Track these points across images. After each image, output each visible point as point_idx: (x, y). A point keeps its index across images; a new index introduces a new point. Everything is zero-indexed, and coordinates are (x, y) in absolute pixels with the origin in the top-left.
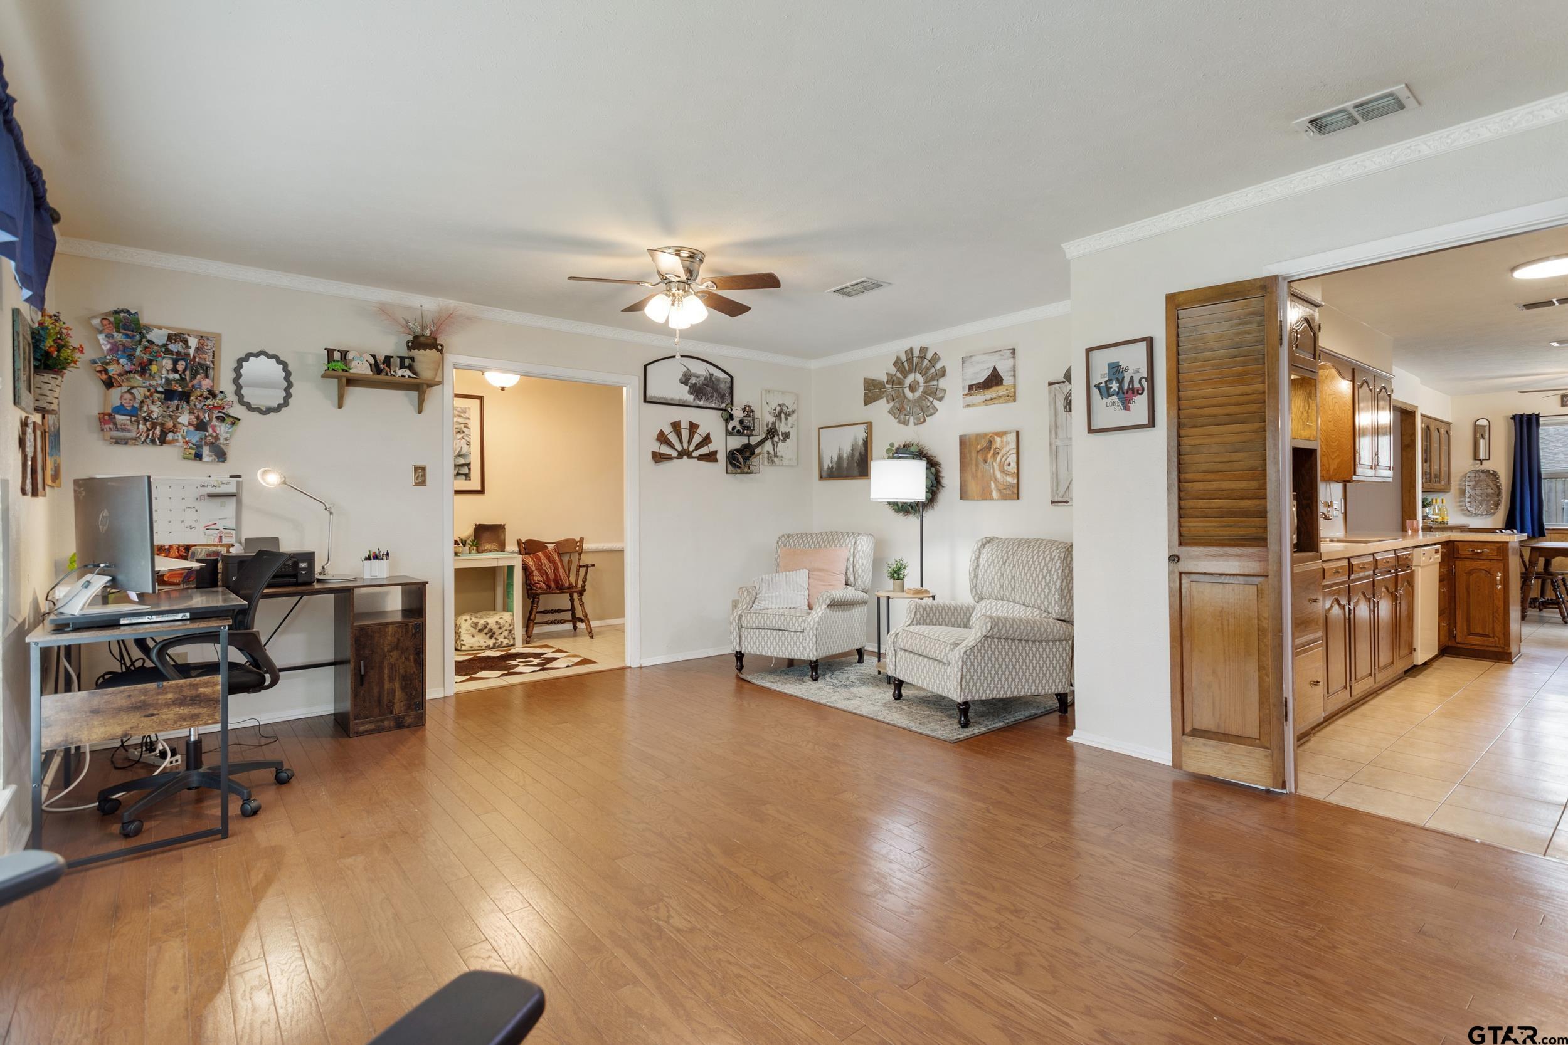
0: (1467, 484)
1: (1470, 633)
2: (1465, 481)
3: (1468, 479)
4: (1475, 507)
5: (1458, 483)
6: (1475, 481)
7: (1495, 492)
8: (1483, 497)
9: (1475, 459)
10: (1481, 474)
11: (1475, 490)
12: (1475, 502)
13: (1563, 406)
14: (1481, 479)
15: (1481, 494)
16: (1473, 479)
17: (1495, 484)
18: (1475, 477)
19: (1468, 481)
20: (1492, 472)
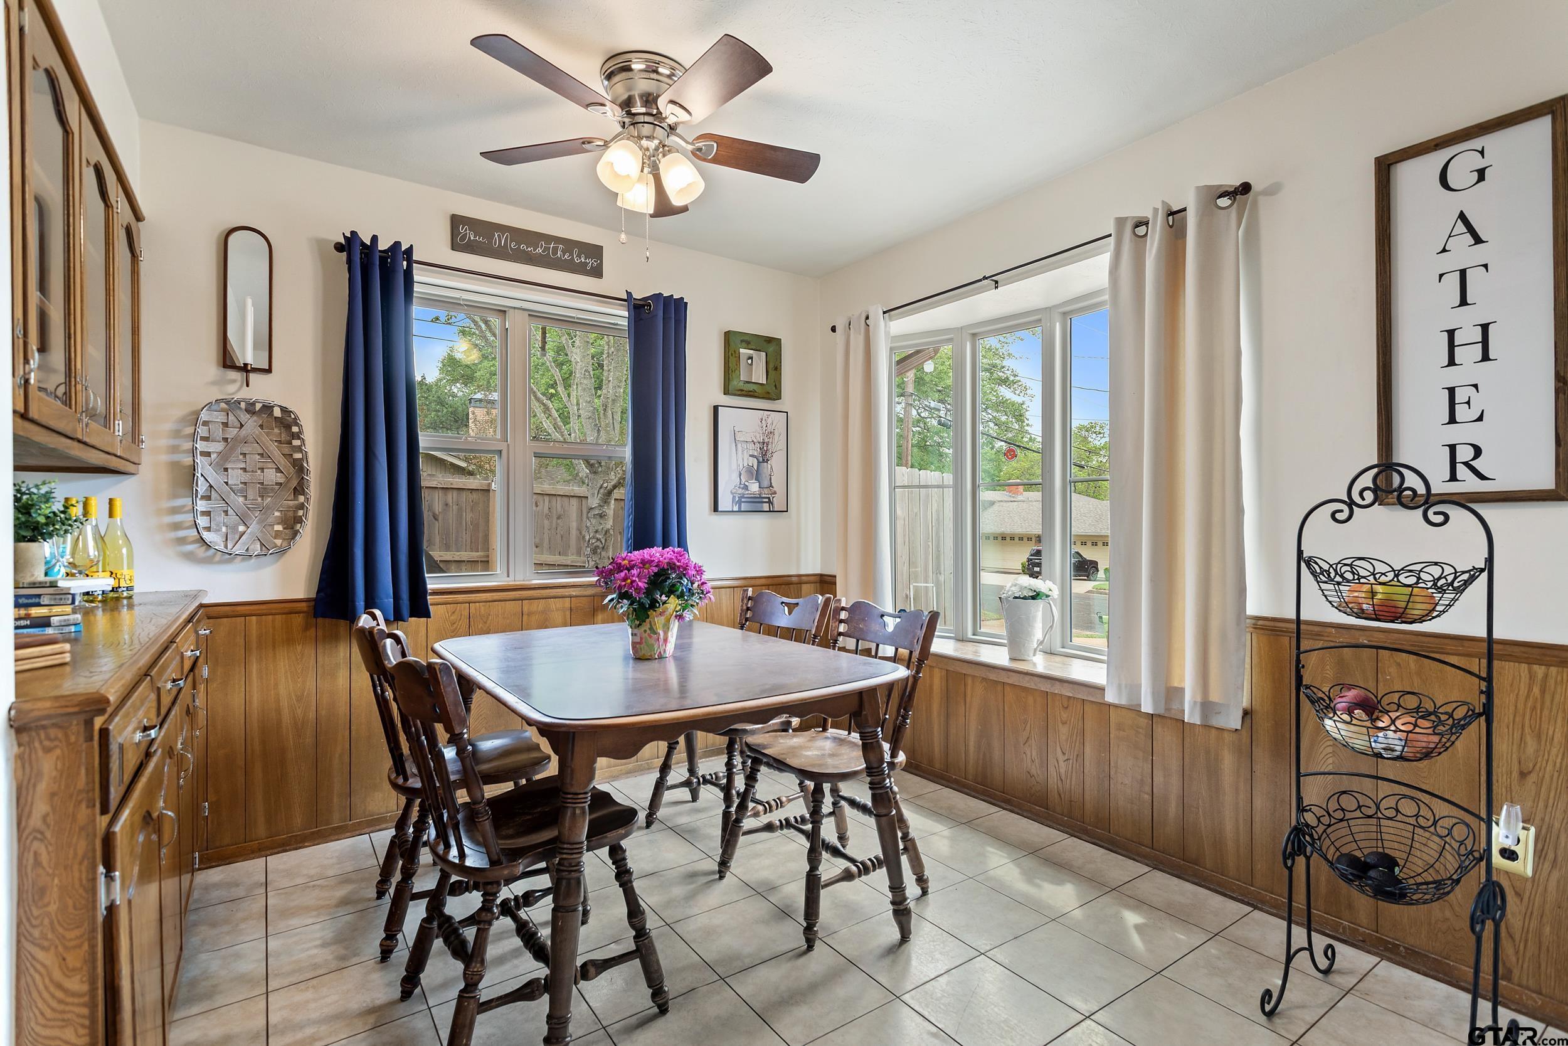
0: (200, 446)
2: (190, 437)
3: (202, 431)
4: (224, 529)
5: (164, 442)
6: (225, 440)
7: (288, 480)
8: (250, 497)
9: (225, 366)
10: (244, 417)
11: (226, 470)
12: (226, 512)
13: (455, 247)
14: (243, 432)
15: (245, 483)
16: (218, 432)
17: (287, 451)
18: (226, 425)
19: (204, 439)
20: (277, 412)
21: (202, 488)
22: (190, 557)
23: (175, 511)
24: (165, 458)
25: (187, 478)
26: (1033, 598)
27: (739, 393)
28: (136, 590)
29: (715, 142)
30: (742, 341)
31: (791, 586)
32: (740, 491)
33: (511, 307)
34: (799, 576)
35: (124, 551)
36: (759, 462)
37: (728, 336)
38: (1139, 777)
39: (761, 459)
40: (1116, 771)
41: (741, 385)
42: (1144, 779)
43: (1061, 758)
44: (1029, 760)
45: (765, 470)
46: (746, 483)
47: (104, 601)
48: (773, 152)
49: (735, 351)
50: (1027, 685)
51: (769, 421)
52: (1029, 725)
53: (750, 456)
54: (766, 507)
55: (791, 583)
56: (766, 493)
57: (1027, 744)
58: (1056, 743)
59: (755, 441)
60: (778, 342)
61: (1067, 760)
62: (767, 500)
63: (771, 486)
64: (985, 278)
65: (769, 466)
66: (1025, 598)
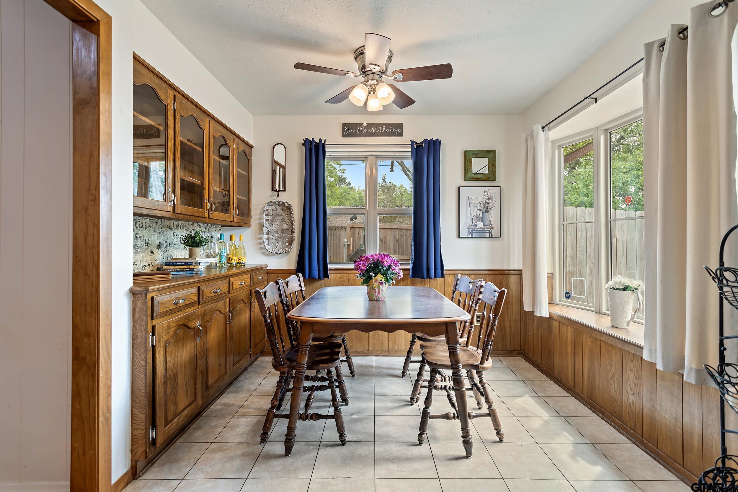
0: (265, 217)
2: (263, 214)
3: (266, 212)
4: (272, 245)
5: (258, 217)
6: (273, 215)
7: (289, 228)
8: (279, 234)
9: (273, 190)
10: (278, 207)
11: (273, 225)
12: (273, 239)
13: (344, 136)
14: (277, 212)
15: (278, 229)
16: (270, 212)
17: (289, 218)
18: (273, 210)
19: (266, 215)
20: (286, 205)
21: (266, 231)
22: (263, 253)
23: (260, 239)
24: (258, 222)
25: (261, 227)
26: (624, 289)
27: (471, 179)
28: (246, 264)
29: (400, 73)
30: (473, 154)
31: (504, 275)
32: (472, 227)
33: (368, 155)
34: (509, 270)
35: (243, 251)
36: (483, 213)
37: (466, 152)
38: (675, 415)
39: (484, 211)
40: (661, 408)
41: (473, 176)
42: (678, 417)
43: (630, 393)
44: (614, 391)
45: (487, 217)
46: (476, 223)
47: (236, 266)
48: (427, 69)
49: (469, 160)
50: (611, 343)
51: (489, 192)
52: (613, 368)
53: (478, 210)
54: (487, 235)
55: (504, 274)
56: (487, 228)
57: (612, 380)
58: (627, 382)
59: (481, 202)
60: (494, 151)
61: (633, 394)
62: (488, 231)
63: (490, 224)
64: (585, 98)
65: (489, 214)
66: (617, 289)
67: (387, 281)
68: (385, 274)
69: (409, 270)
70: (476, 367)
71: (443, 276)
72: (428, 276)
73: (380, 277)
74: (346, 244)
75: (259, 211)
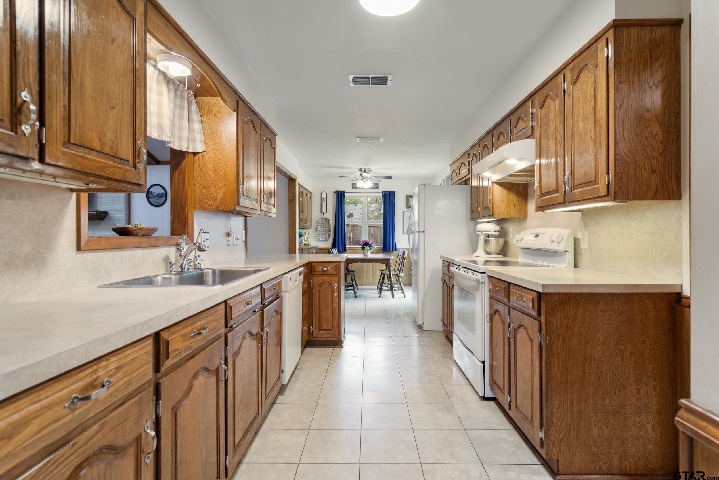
0: (318, 225)
1: (320, 330)
2: (317, 223)
4: (321, 237)
5: (314, 224)
6: (321, 223)
7: (329, 229)
8: (324, 232)
9: (321, 213)
10: (323, 220)
11: (321, 228)
12: (321, 234)
13: (352, 189)
14: (323, 222)
15: (324, 230)
17: (329, 225)
18: (321, 221)
20: (327, 219)
21: (318, 231)
22: (317, 240)
23: (316, 234)
24: (314, 226)
25: (316, 229)
30: (410, 197)
33: (363, 196)
37: (407, 196)
41: (409, 206)
49: (408, 199)
67: (370, 249)
68: (369, 247)
69: (381, 248)
70: (397, 275)
71: (396, 250)
72: (389, 251)
73: (367, 248)
74: (348, 237)
75: (315, 222)
